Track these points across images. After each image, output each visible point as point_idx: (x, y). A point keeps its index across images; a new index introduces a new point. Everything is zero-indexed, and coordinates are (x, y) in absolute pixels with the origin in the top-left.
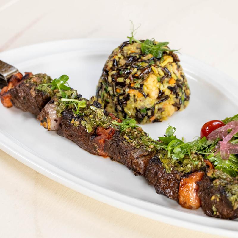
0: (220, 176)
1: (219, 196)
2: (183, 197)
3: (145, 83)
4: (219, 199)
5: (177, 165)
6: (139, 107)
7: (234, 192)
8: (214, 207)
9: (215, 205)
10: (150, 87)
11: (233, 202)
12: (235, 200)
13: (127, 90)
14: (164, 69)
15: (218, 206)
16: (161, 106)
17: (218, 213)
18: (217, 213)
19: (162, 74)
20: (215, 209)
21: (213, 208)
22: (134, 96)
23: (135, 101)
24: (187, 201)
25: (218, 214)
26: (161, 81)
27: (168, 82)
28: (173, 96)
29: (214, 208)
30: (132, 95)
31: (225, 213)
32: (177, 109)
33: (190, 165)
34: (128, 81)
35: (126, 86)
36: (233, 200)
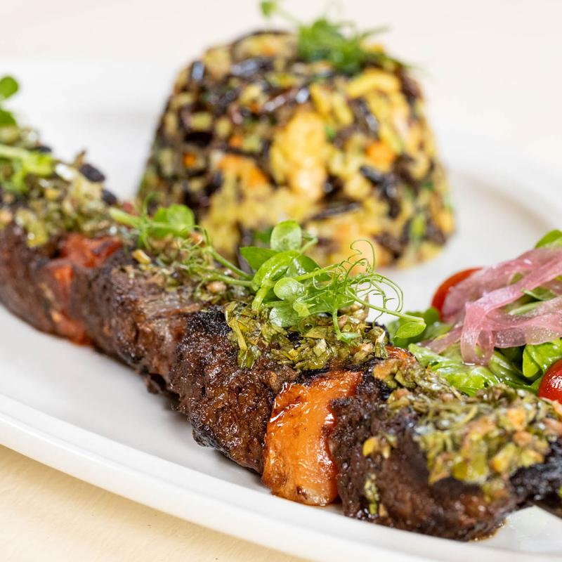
0: (421, 383)
1: (392, 439)
2: (280, 455)
3: (280, 138)
4: (392, 449)
5: (281, 344)
6: (249, 221)
7: (445, 423)
8: (373, 481)
9: (373, 477)
10: (297, 155)
11: (431, 455)
12: (439, 447)
13: (217, 158)
14: (358, 104)
15: (385, 478)
16: (327, 230)
17: (381, 506)
18: (378, 510)
19: (346, 116)
20: (374, 489)
21: (368, 484)
22: (238, 180)
23: (241, 197)
24: (290, 471)
25: (383, 513)
26: (339, 140)
27: (365, 151)
28: (376, 208)
29: (370, 489)
30: (229, 176)
31: (406, 509)
32: (387, 257)
33: (328, 347)
34: (223, 127)
35: (215, 144)
36: (435, 445)
